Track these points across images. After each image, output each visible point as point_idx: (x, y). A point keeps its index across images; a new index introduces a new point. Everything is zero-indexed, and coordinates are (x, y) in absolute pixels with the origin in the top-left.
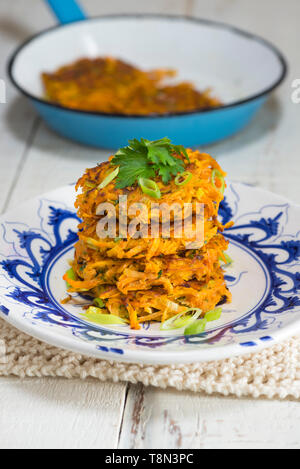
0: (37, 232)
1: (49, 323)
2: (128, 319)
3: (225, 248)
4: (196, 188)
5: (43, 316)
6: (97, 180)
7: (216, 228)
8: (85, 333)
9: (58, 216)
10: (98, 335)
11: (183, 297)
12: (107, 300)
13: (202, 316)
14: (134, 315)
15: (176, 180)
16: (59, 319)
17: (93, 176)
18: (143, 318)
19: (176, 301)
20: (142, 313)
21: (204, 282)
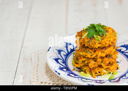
0: (62, 49)
1: (71, 77)
2: (92, 75)
3: (117, 54)
4: (110, 38)
5: (69, 75)
6: (81, 36)
7: (115, 49)
8: (81, 80)
10: (85, 80)
11: (107, 68)
12: (86, 69)
13: (113, 73)
14: (94, 74)
15: (104, 35)
16: (73, 75)
17: (80, 34)
18: (96, 75)
19: (105, 70)
20: (96, 73)
21: (112, 64)
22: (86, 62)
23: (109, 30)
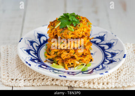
1: (42, 68)
2: (65, 67)
3: (91, 45)
4: (84, 28)
5: (40, 66)
6: (54, 26)
7: (89, 40)
8: (53, 71)
9: (40, 36)
10: (57, 71)
11: (80, 60)
12: (58, 61)
13: (86, 65)
14: (66, 65)
15: (78, 26)
16: (45, 67)
17: (53, 24)
19: (78, 61)
20: (69, 65)
21: (86, 55)
22: (58, 53)
23: (83, 20)
